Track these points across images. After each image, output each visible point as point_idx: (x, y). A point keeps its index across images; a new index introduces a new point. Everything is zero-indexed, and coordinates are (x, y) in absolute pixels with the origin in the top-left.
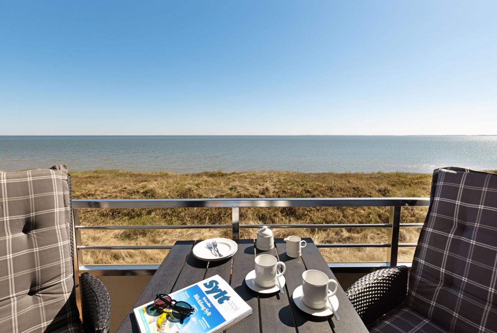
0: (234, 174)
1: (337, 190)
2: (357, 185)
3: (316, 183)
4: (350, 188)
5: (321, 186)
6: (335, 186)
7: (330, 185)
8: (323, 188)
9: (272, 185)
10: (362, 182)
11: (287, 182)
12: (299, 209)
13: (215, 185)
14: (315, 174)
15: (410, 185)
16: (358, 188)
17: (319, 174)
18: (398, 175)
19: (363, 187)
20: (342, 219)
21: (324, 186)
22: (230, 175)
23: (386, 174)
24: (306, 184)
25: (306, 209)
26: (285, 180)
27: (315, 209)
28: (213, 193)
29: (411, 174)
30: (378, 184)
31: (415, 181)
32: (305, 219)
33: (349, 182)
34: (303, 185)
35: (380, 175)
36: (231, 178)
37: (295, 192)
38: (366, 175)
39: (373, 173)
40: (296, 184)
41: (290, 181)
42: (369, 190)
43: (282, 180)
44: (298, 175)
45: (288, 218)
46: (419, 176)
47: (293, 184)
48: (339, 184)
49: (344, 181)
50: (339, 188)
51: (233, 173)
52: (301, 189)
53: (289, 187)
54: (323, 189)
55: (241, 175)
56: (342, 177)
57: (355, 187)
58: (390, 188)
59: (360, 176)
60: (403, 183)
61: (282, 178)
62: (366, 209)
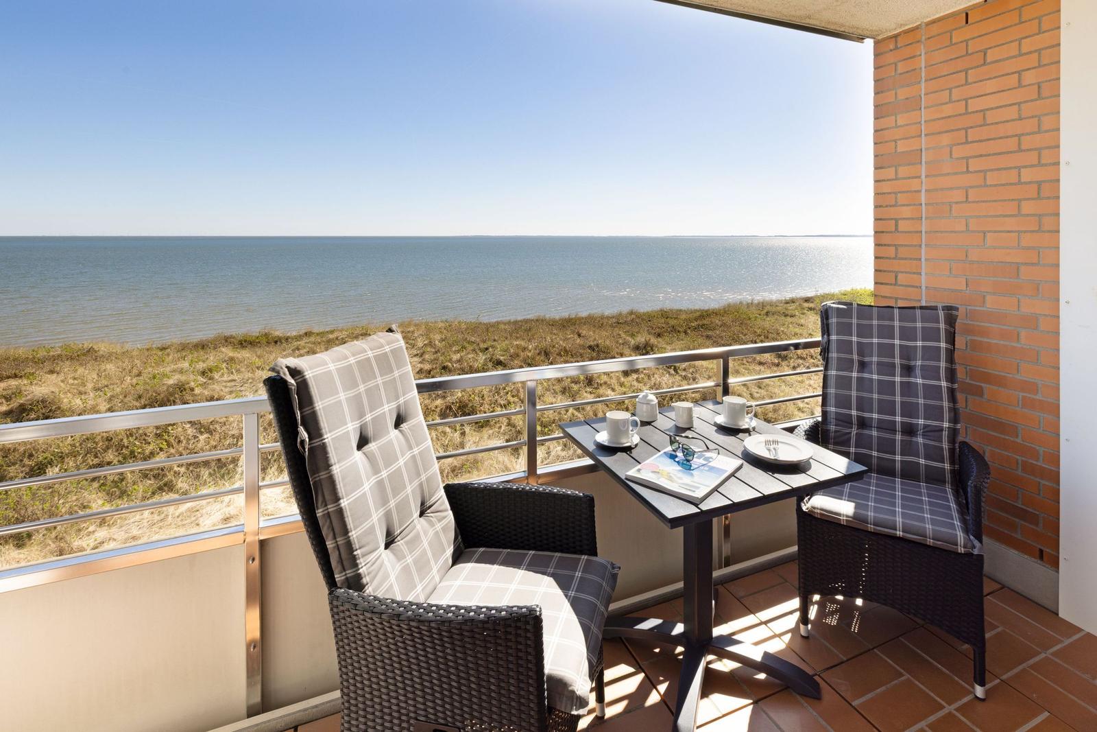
0: (310, 336)
1: (559, 354)
2: (595, 339)
3: (515, 343)
4: (583, 347)
5: (524, 349)
6: (554, 347)
7: (544, 344)
8: (530, 351)
9: (415, 356)
10: (604, 333)
11: (451, 346)
12: (482, 405)
13: (258, 368)
14: (509, 323)
15: (685, 332)
16: (597, 346)
17: (516, 322)
18: (665, 314)
19: (608, 342)
20: (573, 415)
21: (530, 347)
22: (299, 338)
23: (644, 314)
24: (493, 347)
25: (496, 401)
26: (442, 340)
27: (516, 399)
28: (256, 391)
29: (686, 312)
30: (633, 335)
31: (693, 325)
32: (498, 425)
34: (487, 349)
35: (633, 316)
36: (304, 348)
37: (471, 366)
38: (608, 318)
39: (620, 314)
40: (470, 348)
41: (456, 342)
42: (617, 348)
43: (437, 342)
44: (473, 328)
45: (458, 428)
46: (698, 314)
47: (464, 348)
48: (560, 340)
49: (570, 334)
50: (561, 350)
51: (306, 334)
52: (484, 358)
53: (456, 357)
54: (530, 354)
55: (331, 336)
56: (564, 326)
57: (592, 343)
58: (653, 340)
59: (599, 321)
60: (674, 330)
61: (435, 337)
62: (617, 387)
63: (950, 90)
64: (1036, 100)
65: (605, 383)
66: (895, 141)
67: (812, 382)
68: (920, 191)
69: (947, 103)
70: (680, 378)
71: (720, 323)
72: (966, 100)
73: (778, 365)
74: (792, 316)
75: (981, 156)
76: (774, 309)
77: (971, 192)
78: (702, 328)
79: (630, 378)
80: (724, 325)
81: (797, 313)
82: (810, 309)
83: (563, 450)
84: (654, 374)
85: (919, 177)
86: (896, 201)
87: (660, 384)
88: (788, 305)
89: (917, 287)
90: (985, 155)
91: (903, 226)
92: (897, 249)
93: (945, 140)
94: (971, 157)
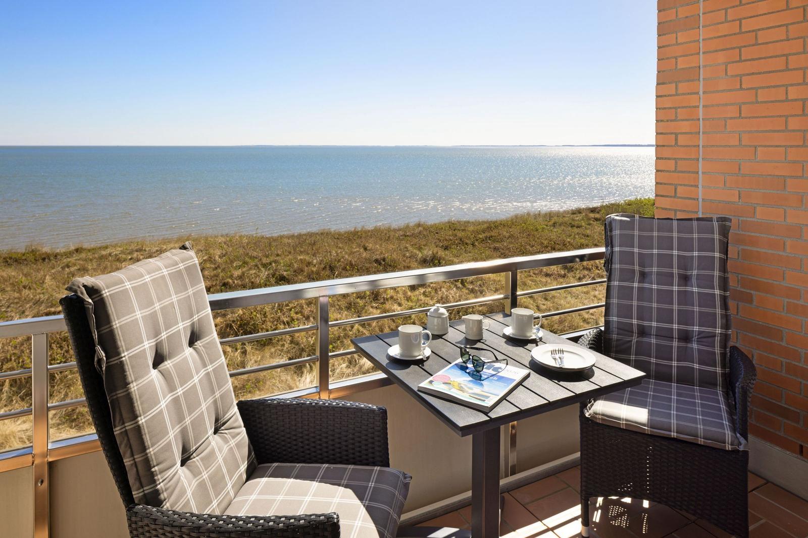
0: (81, 252)
2: (381, 253)
3: (299, 258)
4: (369, 261)
5: (309, 264)
6: (339, 261)
7: (329, 258)
8: (315, 266)
10: (391, 247)
11: (231, 262)
12: (264, 322)
13: (25, 287)
14: (293, 236)
15: (473, 245)
16: (384, 260)
18: (452, 226)
19: (395, 256)
20: (359, 331)
21: (315, 261)
22: (69, 254)
23: (432, 226)
24: (275, 262)
25: (279, 318)
26: (223, 255)
27: (299, 316)
28: (23, 312)
29: (474, 224)
30: (420, 249)
31: (481, 237)
33: (365, 249)
34: (269, 264)
35: (421, 228)
36: (75, 265)
38: (395, 230)
39: (408, 226)
40: (252, 263)
41: (237, 258)
42: (404, 261)
43: (217, 258)
44: (256, 242)
45: (238, 347)
46: (485, 226)
47: (245, 263)
48: (345, 254)
49: (356, 248)
50: (347, 264)
51: (77, 250)
52: (266, 273)
53: (237, 273)
54: (314, 269)
55: (104, 253)
56: (350, 240)
57: (378, 257)
58: (441, 253)
59: (386, 234)
60: (462, 242)
61: (215, 252)
62: (403, 302)
63: (726, 10)
64: (801, 22)
65: (392, 297)
66: (676, 58)
67: (597, 293)
68: (698, 107)
69: (722, 23)
70: (467, 291)
71: (507, 235)
72: (740, 20)
73: (564, 276)
74: (578, 227)
75: (753, 74)
76: (561, 220)
77: (743, 107)
78: (490, 240)
79: (417, 292)
80: (511, 236)
81: (583, 224)
82: (596, 219)
83: (348, 367)
84: (441, 288)
85: (698, 93)
86: (676, 116)
87: (447, 297)
88: (575, 216)
89: (694, 199)
90: (757, 74)
91: (682, 140)
92: (676, 163)
93: (721, 58)
94: (744, 75)
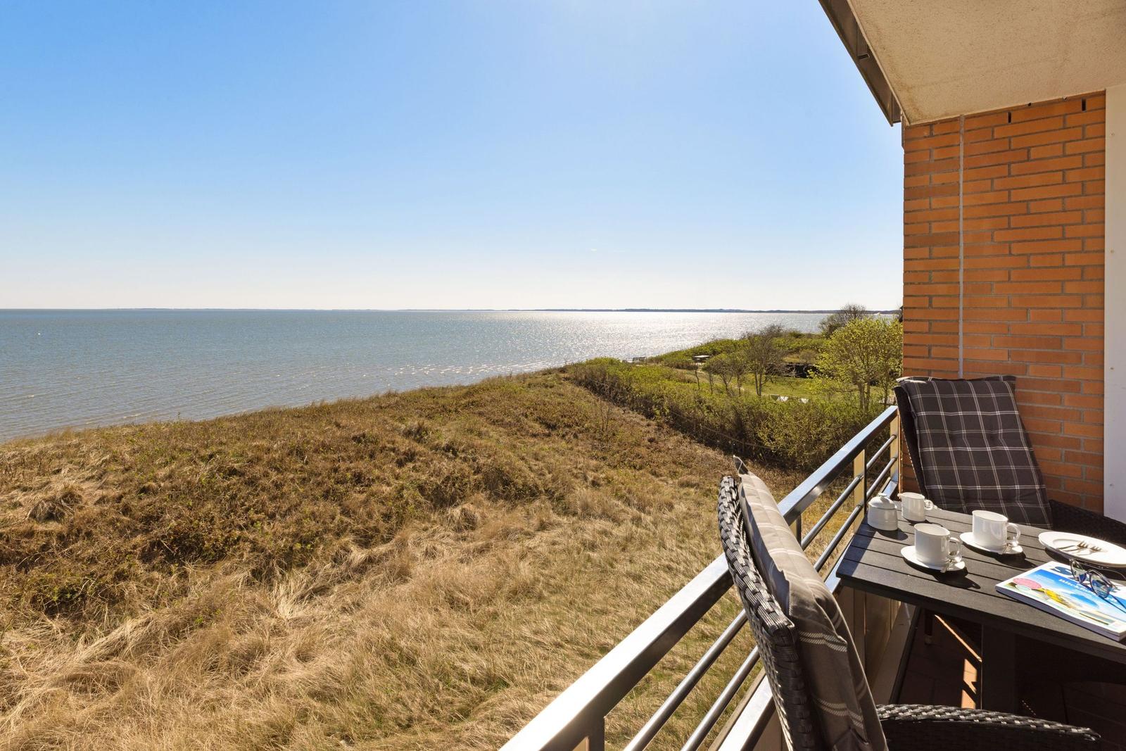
1: (316, 451)
2: (358, 429)
3: (253, 444)
4: (347, 440)
5: (269, 450)
6: (308, 443)
7: (294, 441)
9: (88, 479)
10: (368, 421)
11: (152, 458)
12: (210, 531)
15: (456, 411)
16: (364, 436)
17: (245, 418)
18: (431, 393)
20: (342, 522)
21: (275, 446)
23: (407, 395)
24: (220, 452)
25: (233, 522)
26: (134, 452)
27: (262, 515)
30: (401, 420)
31: (463, 402)
32: (238, 553)
33: (338, 425)
34: (211, 456)
37: (189, 482)
40: (185, 457)
42: (386, 435)
43: (126, 456)
44: (186, 430)
45: (173, 570)
46: (465, 391)
47: (174, 458)
48: (314, 434)
49: (326, 426)
50: (317, 445)
53: (162, 473)
54: (276, 456)
57: (356, 434)
58: (427, 423)
60: (445, 409)
61: (122, 448)
62: (392, 480)
63: (992, 179)
64: (1080, 196)
65: (378, 478)
66: (930, 223)
67: (580, 448)
68: (958, 270)
69: (988, 192)
70: (460, 461)
71: (489, 399)
72: (1009, 190)
73: (549, 435)
74: (551, 387)
75: (1025, 241)
76: (535, 381)
77: (1012, 272)
78: (472, 405)
79: (405, 469)
80: (494, 400)
81: (555, 384)
83: (333, 567)
84: (432, 460)
85: (957, 257)
86: (930, 279)
87: (440, 470)
88: (546, 376)
89: (953, 359)
90: (1029, 241)
91: (936, 302)
92: (930, 324)
93: (986, 225)
94: (1014, 242)
